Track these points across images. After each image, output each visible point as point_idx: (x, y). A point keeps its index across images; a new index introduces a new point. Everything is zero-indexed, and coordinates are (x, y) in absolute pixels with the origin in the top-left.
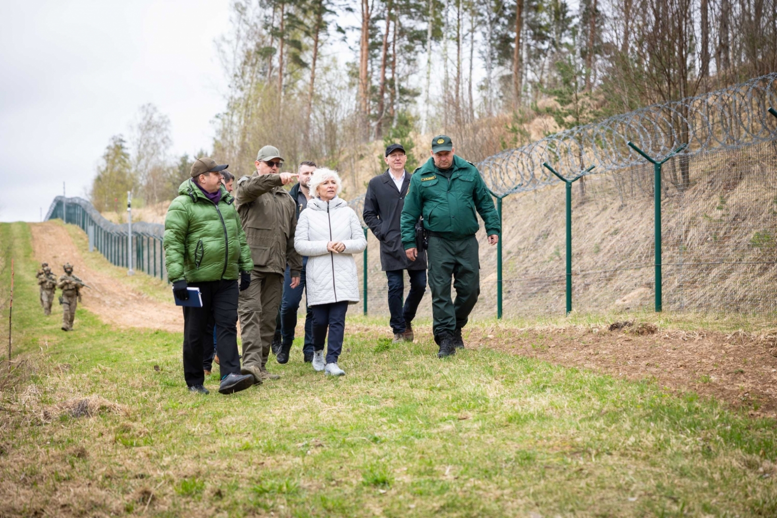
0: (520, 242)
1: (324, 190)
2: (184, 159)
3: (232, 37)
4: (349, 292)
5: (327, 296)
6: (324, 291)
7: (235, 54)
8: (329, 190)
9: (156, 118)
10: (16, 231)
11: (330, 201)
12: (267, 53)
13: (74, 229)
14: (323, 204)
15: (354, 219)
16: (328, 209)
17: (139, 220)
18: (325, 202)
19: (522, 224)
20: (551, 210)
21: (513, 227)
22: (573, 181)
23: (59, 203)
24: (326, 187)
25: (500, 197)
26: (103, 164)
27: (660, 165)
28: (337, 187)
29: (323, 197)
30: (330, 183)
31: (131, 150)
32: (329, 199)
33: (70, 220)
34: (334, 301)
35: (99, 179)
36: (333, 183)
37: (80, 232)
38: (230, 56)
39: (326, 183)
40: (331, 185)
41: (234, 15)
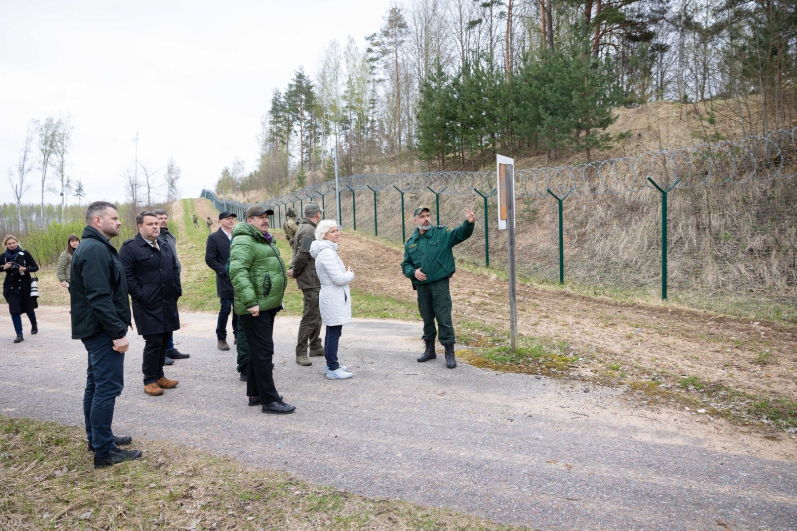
2: (251, 174)
3: (261, 134)
7: (263, 138)
9: (240, 161)
10: (189, 202)
12: (273, 140)
13: (209, 201)
17: (230, 198)
23: (204, 192)
26: (221, 176)
31: (231, 171)
33: (207, 197)
35: (219, 182)
37: (211, 202)
38: (261, 140)
41: (261, 126)
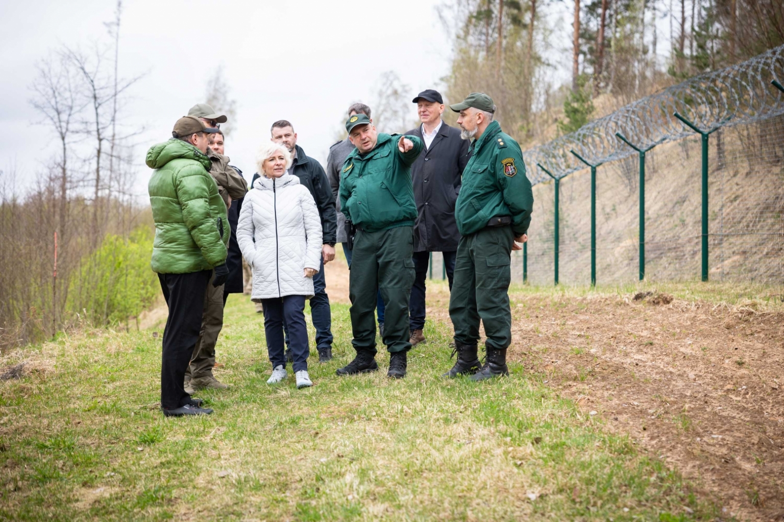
0: (661, 209)
1: (271, 168)
4: (296, 284)
5: (269, 289)
6: (265, 283)
8: (276, 167)
11: (277, 179)
14: (269, 182)
15: (305, 198)
16: (274, 187)
18: (271, 179)
19: (666, 190)
20: (692, 176)
21: (659, 193)
22: (647, 151)
24: (272, 163)
25: (594, 166)
27: (707, 136)
28: (286, 162)
29: (269, 175)
30: (277, 159)
32: (274, 177)
34: (277, 296)
36: (281, 158)
39: (273, 159)
40: (279, 162)
